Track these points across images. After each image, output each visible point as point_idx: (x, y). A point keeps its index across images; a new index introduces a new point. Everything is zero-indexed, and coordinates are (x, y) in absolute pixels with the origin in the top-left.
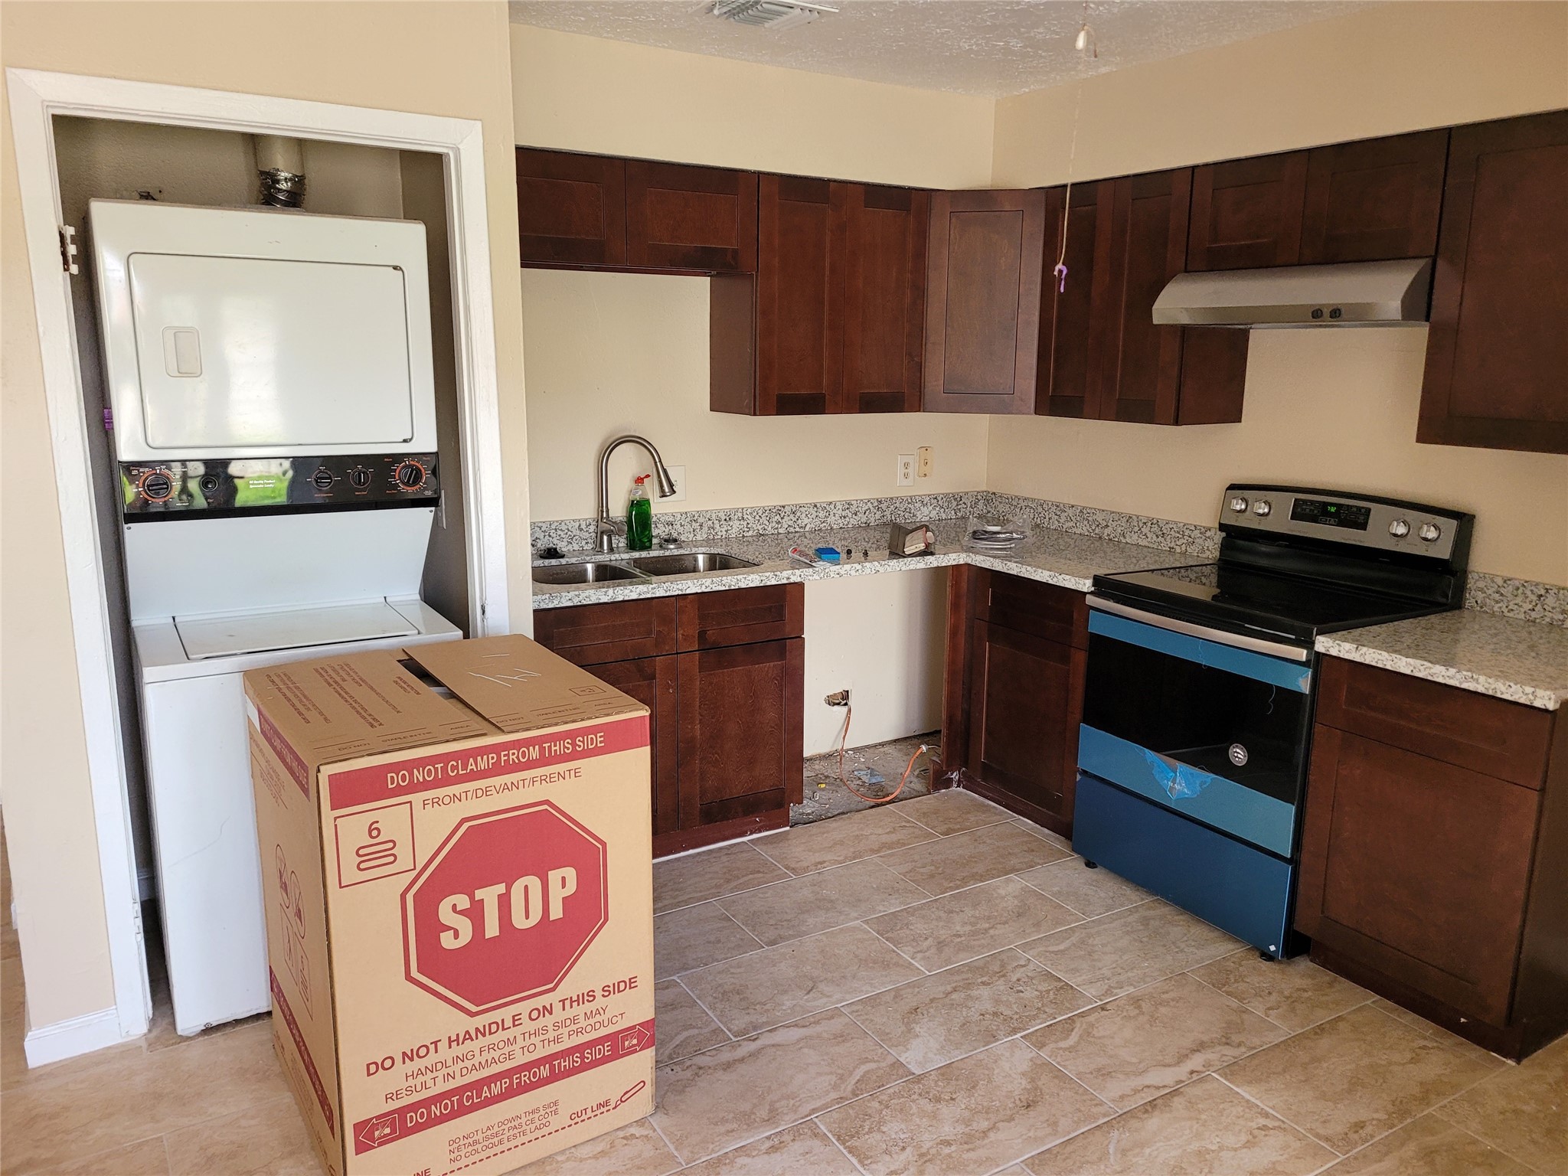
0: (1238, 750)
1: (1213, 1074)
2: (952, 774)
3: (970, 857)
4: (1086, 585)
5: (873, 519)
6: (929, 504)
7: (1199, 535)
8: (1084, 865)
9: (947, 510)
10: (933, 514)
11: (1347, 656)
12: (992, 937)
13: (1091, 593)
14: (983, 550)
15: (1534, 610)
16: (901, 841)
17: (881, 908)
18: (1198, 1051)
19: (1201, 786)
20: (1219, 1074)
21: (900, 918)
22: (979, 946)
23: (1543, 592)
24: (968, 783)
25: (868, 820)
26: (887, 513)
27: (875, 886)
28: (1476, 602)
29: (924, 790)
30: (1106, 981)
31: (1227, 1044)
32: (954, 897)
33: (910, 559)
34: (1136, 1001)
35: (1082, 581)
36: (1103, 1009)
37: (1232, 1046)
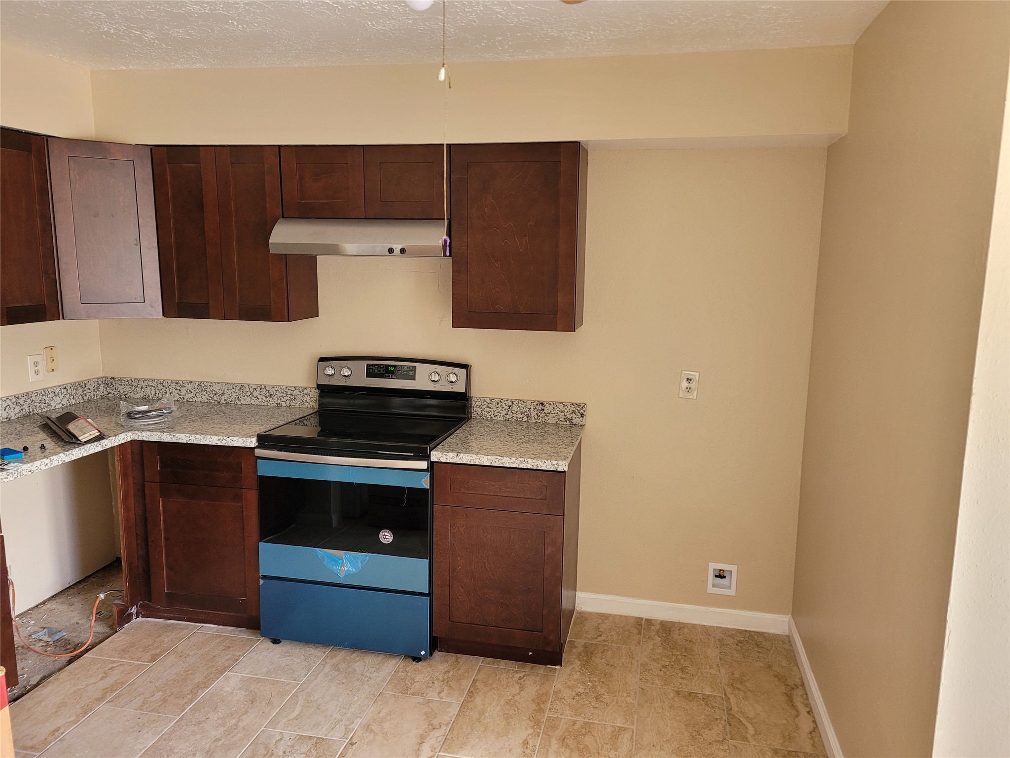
0: (386, 534)
1: (440, 754)
2: (131, 610)
3: (185, 671)
4: (252, 442)
5: (13, 414)
6: (60, 394)
7: (298, 393)
8: (272, 643)
9: (75, 397)
10: (65, 401)
11: (451, 461)
12: (243, 728)
13: (257, 447)
14: (142, 427)
15: (507, 414)
16: (119, 681)
17: (140, 746)
18: (423, 742)
19: (361, 563)
20: (444, 752)
21: (161, 747)
22: (239, 740)
23: (511, 404)
24: (148, 612)
25: (76, 675)
26: (26, 407)
27: (121, 730)
28: (477, 414)
29: (107, 630)
30: (341, 723)
31: (434, 728)
32: (194, 710)
33: (89, 445)
34: (367, 727)
35: (249, 440)
36: (352, 744)
37: (437, 729)
